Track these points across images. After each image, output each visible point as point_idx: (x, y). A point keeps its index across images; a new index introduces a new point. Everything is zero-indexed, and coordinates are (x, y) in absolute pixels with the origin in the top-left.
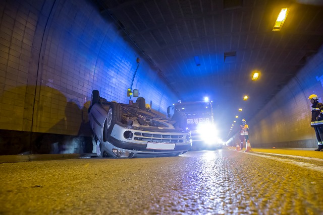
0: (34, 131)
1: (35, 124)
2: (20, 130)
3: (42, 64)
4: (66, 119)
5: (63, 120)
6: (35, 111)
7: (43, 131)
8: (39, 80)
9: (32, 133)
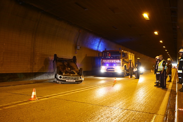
0: (34, 72)
1: (34, 70)
2: (29, 72)
3: (35, 48)
4: (44, 66)
5: (43, 67)
6: (34, 65)
7: (36, 72)
8: (34, 54)
9: (33, 73)
